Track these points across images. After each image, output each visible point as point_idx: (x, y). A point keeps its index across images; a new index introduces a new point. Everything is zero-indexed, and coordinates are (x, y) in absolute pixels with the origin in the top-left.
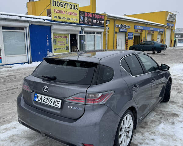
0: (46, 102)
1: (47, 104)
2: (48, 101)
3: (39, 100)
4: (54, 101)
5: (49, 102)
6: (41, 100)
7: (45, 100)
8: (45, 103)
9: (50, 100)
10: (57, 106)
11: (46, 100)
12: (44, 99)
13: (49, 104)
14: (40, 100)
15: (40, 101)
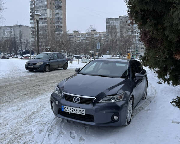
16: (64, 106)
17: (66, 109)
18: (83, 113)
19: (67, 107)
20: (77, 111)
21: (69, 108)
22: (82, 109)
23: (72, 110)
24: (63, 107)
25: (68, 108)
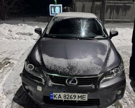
16: (54, 93)
17: (57, 96)
18: (84, 98)
19: (58, 94)
20: (75, 97)
21: (62, 94)
22: (82, 95)
23: (67, 97)
24: (51, 95)
25: (60, 95)
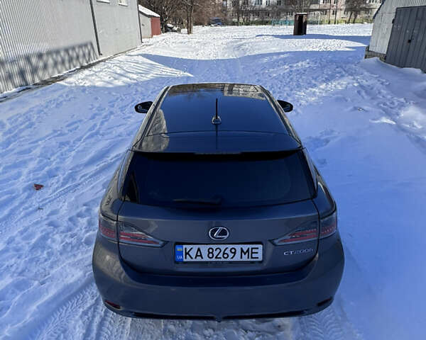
0: (216, 258)
1: (223, 259)
2: (224, 254)
3: (194, 257)
4: (242, 250)
5: (226, 256)
6: (201, 256)
7: (212, 253)
8: (214, 259)
9: (227, 251)
10: (252, 258)
11: (215, 253)
12: (209, 253)
13: (229, 259)
14: (197, 256)
15: (199, 259)
